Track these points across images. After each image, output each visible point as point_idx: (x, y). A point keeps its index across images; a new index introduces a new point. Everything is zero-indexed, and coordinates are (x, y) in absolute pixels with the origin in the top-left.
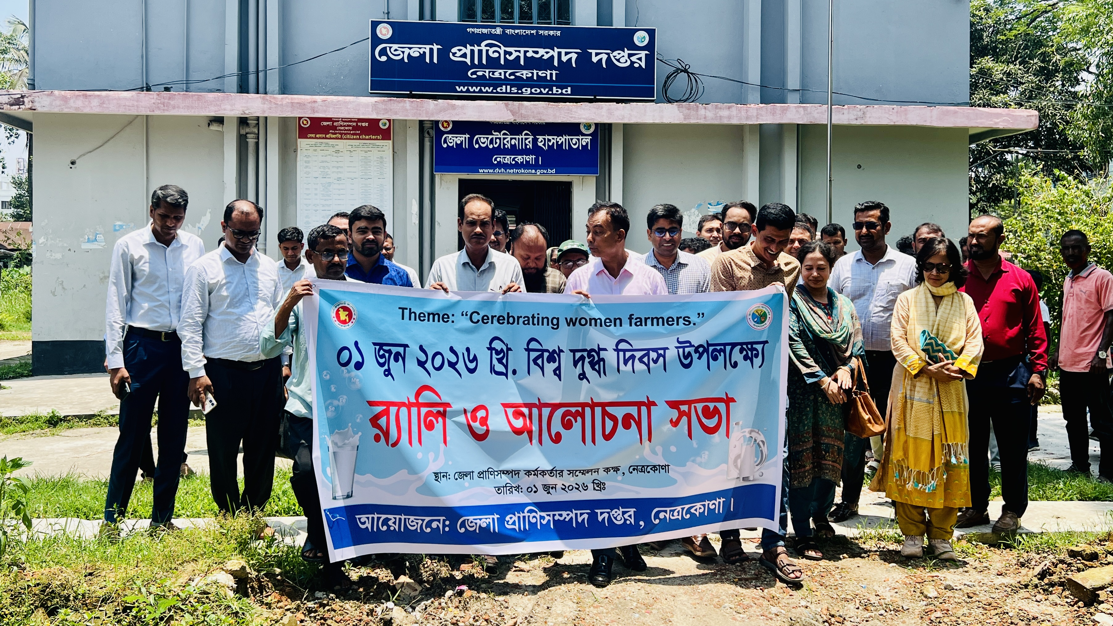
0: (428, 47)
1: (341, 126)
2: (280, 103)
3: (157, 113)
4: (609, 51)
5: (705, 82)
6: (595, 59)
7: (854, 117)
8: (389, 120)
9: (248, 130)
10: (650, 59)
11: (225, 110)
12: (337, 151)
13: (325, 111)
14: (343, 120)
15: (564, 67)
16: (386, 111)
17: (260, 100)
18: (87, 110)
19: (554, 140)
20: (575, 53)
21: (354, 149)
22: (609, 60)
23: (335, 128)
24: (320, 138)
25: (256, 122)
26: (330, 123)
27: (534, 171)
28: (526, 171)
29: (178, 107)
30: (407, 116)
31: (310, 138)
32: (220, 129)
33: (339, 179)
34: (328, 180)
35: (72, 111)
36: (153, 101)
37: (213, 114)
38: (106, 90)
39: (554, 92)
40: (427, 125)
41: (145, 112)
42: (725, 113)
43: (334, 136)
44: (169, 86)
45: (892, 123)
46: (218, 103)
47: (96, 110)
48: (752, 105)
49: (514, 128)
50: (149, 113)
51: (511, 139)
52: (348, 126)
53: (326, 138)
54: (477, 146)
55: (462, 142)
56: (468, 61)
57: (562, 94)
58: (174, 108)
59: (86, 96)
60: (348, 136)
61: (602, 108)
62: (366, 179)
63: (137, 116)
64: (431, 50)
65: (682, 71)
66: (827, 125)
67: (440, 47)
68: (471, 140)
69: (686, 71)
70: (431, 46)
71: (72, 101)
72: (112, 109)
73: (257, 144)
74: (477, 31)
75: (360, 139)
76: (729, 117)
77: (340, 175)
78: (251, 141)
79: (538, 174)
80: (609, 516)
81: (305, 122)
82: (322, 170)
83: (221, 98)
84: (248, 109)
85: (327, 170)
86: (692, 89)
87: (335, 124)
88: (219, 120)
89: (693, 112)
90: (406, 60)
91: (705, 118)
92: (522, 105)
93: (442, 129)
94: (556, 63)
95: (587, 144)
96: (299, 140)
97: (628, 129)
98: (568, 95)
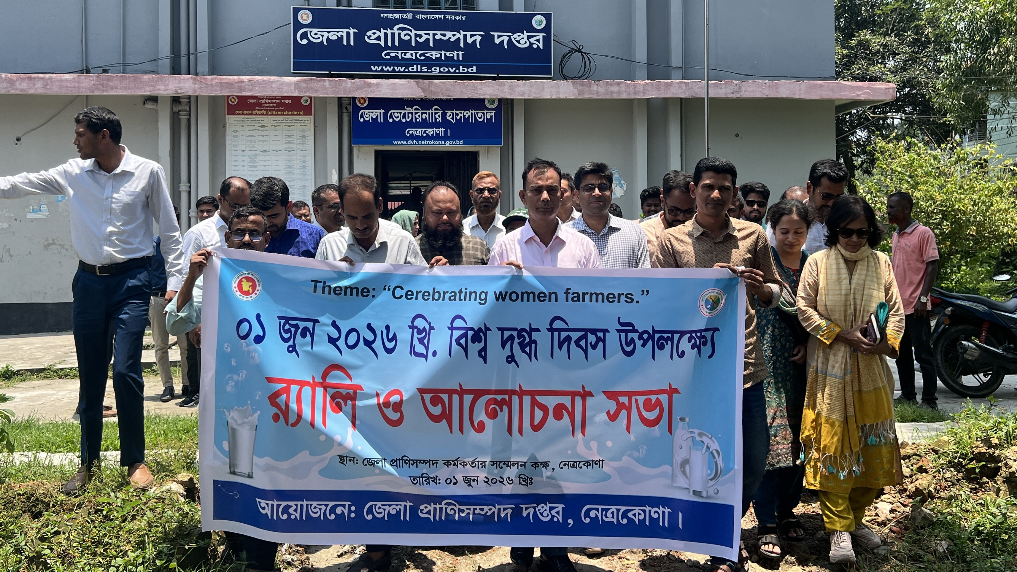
0: (345, 31)
1: (266, 103)
2: (209, 83)
3: (97, 93)
4: (510, 34)
5: (598, 61)
6: (497, 41)
7: (730, 91)
8: (310, 98)
9: (180, 108)
10: (547, 40)
11: (159, 90)
12: (263, 126)
13: (252, 90)
14: (268, 98)
15: (469, 48)
16: (308, 89)
17: (191, 81)
18: (32, 92)
19: (461, 114)
20: (479, 35)
21: (278, 124)
22: (510, 41)
23: (260, 105)
24: (247, 114)
25: (188, 100)
26: (256, 101)
27: (443, 143)
28: (437, 142)
29: (116, 88)
30: (327, 94)
31: (238, 114)
32: (155, 107)
33: (265, 151)
34: (255, 153)
35: (18, 92)
36: (93, 82)
37: (148, 94)
38: (49, 73)
39: (461, 71)
40: (345, 102)
41: (84, 92)
42: (615, 89)
43: (260, 112)
44: (107, 68)
45: (765, 97)
46: (153, 84)
47: (40, 91)
48: (639, 82)
49: (425, 104)
50: (89, 94)
51: (422, 113)
52: (273, 103)
53: (252, 114)
54: (391, 120)
55: (377, 117)
56: (382, 43)
57: (468, 72)
58: (112, 88)
59: (30, 78)
60: (273, 112)
61: (504, 85)
62: (290, 151)
63: (78, 96)
64: (348, 34)
65: (576, 51)
66: (704, 98)
67: (356, 31)
68: (385, 115)
69: (579, 51)
70: (348, 30)
71: (18, 83)
72: (55, 90)
73: (189, 121)
74: (390, 16)
75: (283, 115)
76: (619, 93)
77: (265, 148)
78: (183, 118)
79: (448, 145)
80: (535, 512)
81: (233, 100)
82: (249, 144)
83: (155, 79)
84: (181, 89)
85: (253, 143)
86: (585, 68)
87: (260, 101)
88: (154, 99)
89: (586, 89)
90: (325, 43)
91: (597, 93)
92: (432, 82)
93: (359, 105)
94: (462, 45)
95: (492, 117)
96: (227, 116)
97: (529, 104)
98: (473, 73)
